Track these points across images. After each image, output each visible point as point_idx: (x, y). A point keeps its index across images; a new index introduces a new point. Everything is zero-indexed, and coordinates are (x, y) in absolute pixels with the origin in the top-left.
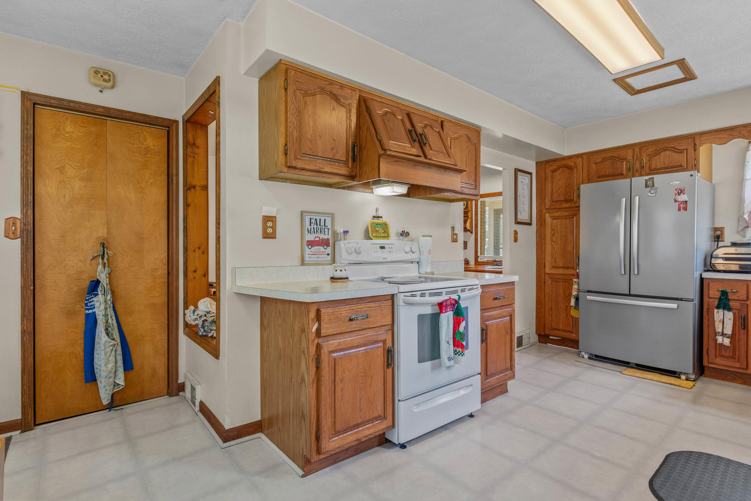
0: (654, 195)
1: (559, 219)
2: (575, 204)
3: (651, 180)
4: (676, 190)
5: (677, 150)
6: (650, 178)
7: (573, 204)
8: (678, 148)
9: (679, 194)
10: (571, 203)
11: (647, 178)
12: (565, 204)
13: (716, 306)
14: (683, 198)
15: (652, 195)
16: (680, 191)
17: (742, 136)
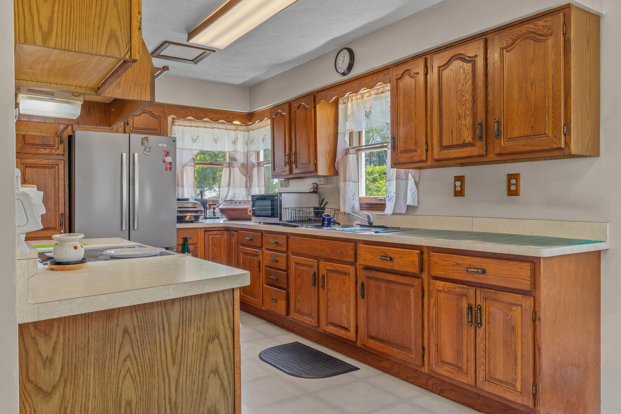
0: (148, 154)
1: (35, 167)
2: (56, 151)
3: (146, 140)
4: (164, 151)
5: (153, 115)
6: (145, 137)
7: (54, 151)
8: (154, 114)
9: (166, 156)
10: (51, 149)
11: (143, 136)
12: (44, 150)
13: (180, 250)
14: (169, 159)
15: (147, 153)
16: (167, 153)
17: (192, 115)
